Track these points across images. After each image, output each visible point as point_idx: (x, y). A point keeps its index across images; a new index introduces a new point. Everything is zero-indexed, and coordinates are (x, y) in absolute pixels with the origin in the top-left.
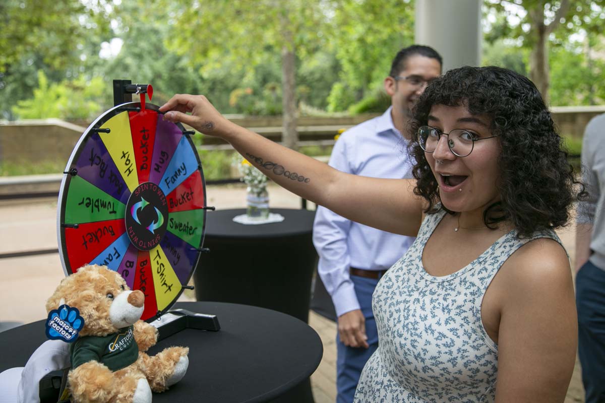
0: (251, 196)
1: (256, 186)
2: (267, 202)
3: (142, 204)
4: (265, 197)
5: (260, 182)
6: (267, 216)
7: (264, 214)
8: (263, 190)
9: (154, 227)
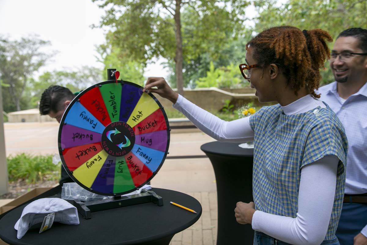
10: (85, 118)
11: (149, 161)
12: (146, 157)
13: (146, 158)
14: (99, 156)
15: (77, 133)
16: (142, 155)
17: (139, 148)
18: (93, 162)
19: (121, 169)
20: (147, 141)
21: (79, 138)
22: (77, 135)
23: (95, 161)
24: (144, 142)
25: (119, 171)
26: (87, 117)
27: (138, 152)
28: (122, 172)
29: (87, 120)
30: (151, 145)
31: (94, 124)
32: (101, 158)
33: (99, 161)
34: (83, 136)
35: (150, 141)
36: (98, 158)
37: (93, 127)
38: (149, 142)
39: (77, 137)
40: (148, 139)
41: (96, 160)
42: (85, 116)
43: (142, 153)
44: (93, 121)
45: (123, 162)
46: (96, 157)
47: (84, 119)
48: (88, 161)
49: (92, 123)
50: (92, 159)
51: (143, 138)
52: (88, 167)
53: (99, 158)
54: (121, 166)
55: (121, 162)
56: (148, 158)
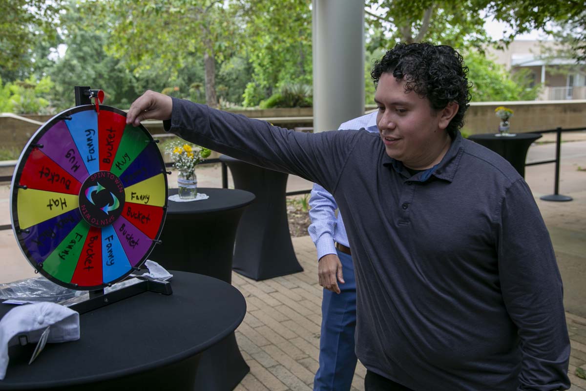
0: (182, 179)
1: (185, 171)
2: (195, 183)
3: (98, 188)
4: (193, 179)
5: (189, 167)
6: (196, 195)
7: (192, 193)
8: (192, 173)
9: (108, 209)
10: (111, 256)
11: (91, 131)
12: (90, 142)
13: (92, 140)
14: (132, 199)
15: (131, 245)
16: (93, 149)
17: (88, 161)
18: (141, 197)
19: (125, 159)
20: (72, 160)
21: (133, 238)
22: (132, 244)
23: (139, 197)
24: (77, 162)
25: (128, 159)
26: (109, 257)
27: (93, 158)
28: (126, 154)
29: (112, 252)
30: (73, 150)
31: (109, 240)
32: (132, 194)
33: (135, 193)
34: (129, 237)
35: (68, 156)
36: (134, 197)
37: (112, 239)
38: (72, 156)
39: (133, 242)
40: (70, 160)
41: (137, 198)
42: (110, 259)
43: (90, 150)
44: (107, 246)
45: (116, 165)
46: (135, 201)
47: (113, 257)
48: (144, 204)
49: (109, 244)
50: (140, 202)
51: (74, 169)
52: (148, 198)
53: (133, 195)
54: (122, 162)
55: (119, 167)
56: (89, 137)
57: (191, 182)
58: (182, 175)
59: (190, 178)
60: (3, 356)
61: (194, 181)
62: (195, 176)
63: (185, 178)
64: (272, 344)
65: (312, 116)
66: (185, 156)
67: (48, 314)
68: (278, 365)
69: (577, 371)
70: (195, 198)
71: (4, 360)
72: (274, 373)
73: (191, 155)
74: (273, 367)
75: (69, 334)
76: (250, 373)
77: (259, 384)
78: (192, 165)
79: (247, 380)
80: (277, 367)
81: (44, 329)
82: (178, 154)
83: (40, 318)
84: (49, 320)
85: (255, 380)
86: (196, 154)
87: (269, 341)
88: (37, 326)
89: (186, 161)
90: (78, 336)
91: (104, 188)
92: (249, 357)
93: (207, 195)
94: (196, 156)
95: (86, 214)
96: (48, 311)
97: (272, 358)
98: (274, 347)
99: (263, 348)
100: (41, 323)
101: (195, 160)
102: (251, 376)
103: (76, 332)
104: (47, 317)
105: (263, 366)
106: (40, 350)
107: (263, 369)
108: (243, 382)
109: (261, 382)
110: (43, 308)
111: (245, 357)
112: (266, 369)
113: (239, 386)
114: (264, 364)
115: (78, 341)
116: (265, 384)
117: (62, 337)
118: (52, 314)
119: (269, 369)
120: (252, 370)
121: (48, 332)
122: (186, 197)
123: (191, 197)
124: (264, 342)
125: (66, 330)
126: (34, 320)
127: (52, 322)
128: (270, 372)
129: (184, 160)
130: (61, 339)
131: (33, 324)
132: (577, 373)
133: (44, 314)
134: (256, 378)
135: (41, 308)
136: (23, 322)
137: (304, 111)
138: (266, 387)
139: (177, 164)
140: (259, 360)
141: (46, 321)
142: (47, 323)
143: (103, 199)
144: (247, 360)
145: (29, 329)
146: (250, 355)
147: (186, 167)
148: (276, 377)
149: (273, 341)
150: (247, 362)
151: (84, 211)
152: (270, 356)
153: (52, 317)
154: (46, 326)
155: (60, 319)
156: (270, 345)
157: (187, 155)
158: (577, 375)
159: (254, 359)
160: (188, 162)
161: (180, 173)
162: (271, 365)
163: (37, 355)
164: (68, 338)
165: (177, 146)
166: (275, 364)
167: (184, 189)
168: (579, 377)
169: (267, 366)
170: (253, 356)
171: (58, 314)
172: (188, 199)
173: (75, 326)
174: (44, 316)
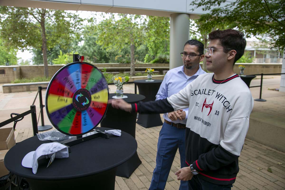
0: (118, 90)
1: (119, 87)
2: (122, 92)
3: (80, 95)
4: (122, 90)
5: (120, 86)
6: (123, 96)
7: (122, 95)
8: (122, 88)
9: (84, 104)
57: (121, 91)
58: (118, 88)
59: (121, 89)
60: (35, 165)
61: (122, 91)
62: (122, 89)
63: (119, 89)
64: (151, 153)
65: (169, 66)
66: (119, 81)
67: (55, 148)
68: (152, 161)
69: (268, 169)
70: (123, 97)
71: (36, 166)
72: (151, 164)
73: (121, 81)
74: (151, 162)
75: (64, 155)
76: (142, 164)
77: (145, 168)
78: (122, 85)
79: (140, 167)
80: (152, 162)
81: (53, 154)
82: (116, 80)
83: (51, 149)
84: (55, 150)
85: (144, 167)
86: (123, 80)
87: (149, 152)
88: (50, 153)
89: (119, 83)
90: (68, 156)
91: (83, 95)
92: (142, 158)
93: (127, 96)
94: (124, 81)
95: (75, 105)
96: (55, 147)
97: (150, 158)
98: (151, 154)
99: (147, 154)
100: (52, 151)
101: (123, 83)
102: (142, 165)
103: (67, 154)
104: (54, 149)
105: (147, 162)
106: (51, 162)
107: (147, 163)
108: (139, 167)
109: (146, 168)
110: (53, 145)
111: (140, 157)
112: (148, 163)
113: (137, 169)
114: (147, 161)
115: (68, 158)
116: (147, 169)
117: (62, 156)
118: (57, 148)
119: (149, 163)
120: (142, 163)
121: (55, 155)
122: (119, 97)
123: (121, 97)
124: (148, 152)
125: (63, 154)
126: (49, 150)
127: (56, 151)
128: (149, 164)
129: (118, 83)
130: (61, 157)
131: (48, 152)
132: (268, 170)
133: (53, 147)
134: (144, 166)
135: (52, 145)
136: (44, 151)
137: (166, 65)
138: (147, 170)
139: (116, 84)
140: (145, 159)
141: (54, 150)
142: (54, 151)
143: (82, 100)
144: (141, 159)
145: (46, 154)
146: (142, 157)
147: (119, 86)
148: (151, 166)
149: (151, 152)
150: (140, 159)
151: (75, 104)
152: (150, 157)
153: (56, 149)
154: (54, 152)
155: (60, 150)
156: (150, 153)
157: (120, 81)
158: (268, 171)
159: (144, 159)
160: (120, 84)
161: (117, 88)
162: (149, 161)
163: (50, 164)
164: (64, 157)
165: (116, 77)
166: (151, 161)
167: (118, 94)
168: (269, 171)
169: (148, 162)
170: (143, 157)
171: (59, 148)
172: (120, 98)
173: (67, 152)
174: (53, 149)
